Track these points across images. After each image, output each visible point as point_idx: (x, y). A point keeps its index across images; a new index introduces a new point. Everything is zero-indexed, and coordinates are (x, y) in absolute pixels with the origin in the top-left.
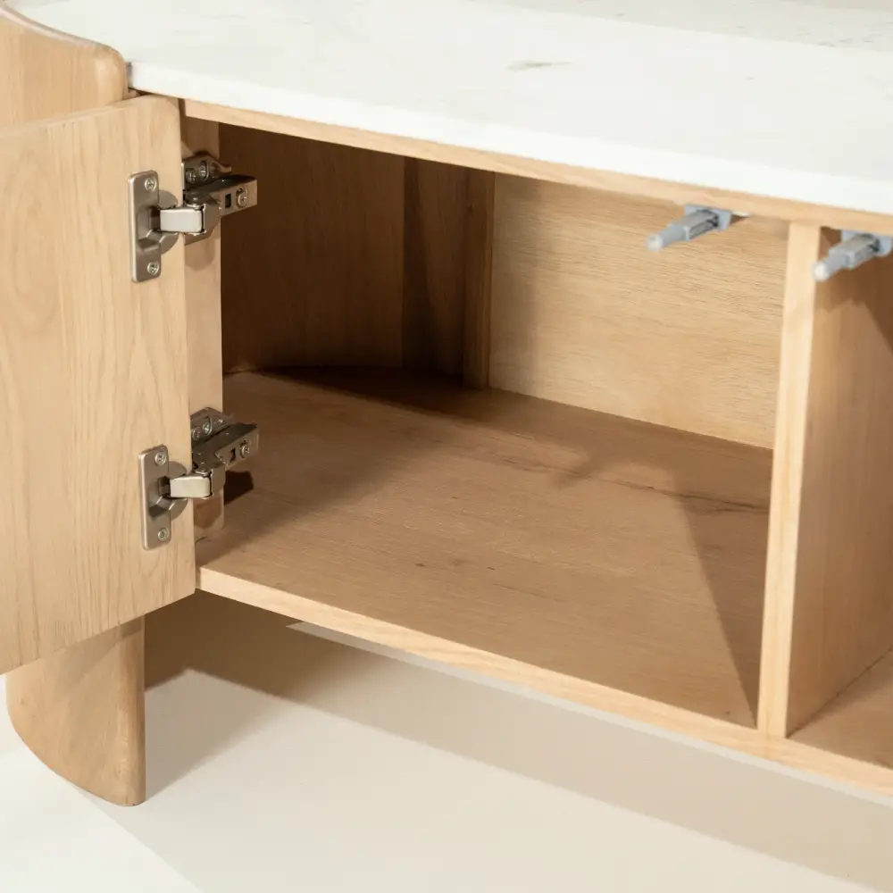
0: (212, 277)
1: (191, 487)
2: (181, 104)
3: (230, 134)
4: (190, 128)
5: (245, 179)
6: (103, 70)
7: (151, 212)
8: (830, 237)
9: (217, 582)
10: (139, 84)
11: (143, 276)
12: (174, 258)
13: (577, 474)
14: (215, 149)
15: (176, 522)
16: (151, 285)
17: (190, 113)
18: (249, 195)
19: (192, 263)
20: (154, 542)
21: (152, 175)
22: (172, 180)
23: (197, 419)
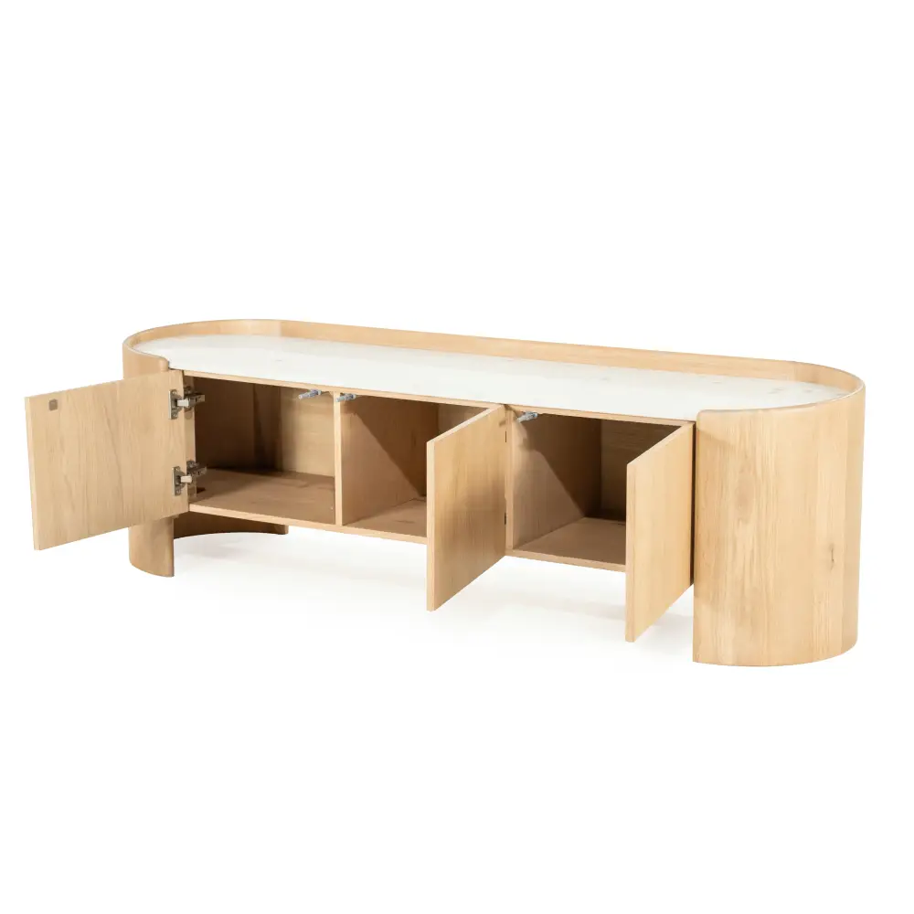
0: (192, 422)
1: (187, 479)
2: (183, 371)
3: (196, 379)
4: (186, 378)
5: (201, 394)
6: (162, 364)
7: (175, 401)
8: (342, 394)
9: (196, 508)
10: (172, 366)
11: (173, 418)
12: (181, 414)
13: (306, 486)
14: (192, 385)
15: (183, 489)
16: (175, 421)
17: (186, 374)
18: (202, 399)
19: (187, 418)
20: (176, 494)
21: (175, 390)
22: (181, 392)
23: (189, 463)
